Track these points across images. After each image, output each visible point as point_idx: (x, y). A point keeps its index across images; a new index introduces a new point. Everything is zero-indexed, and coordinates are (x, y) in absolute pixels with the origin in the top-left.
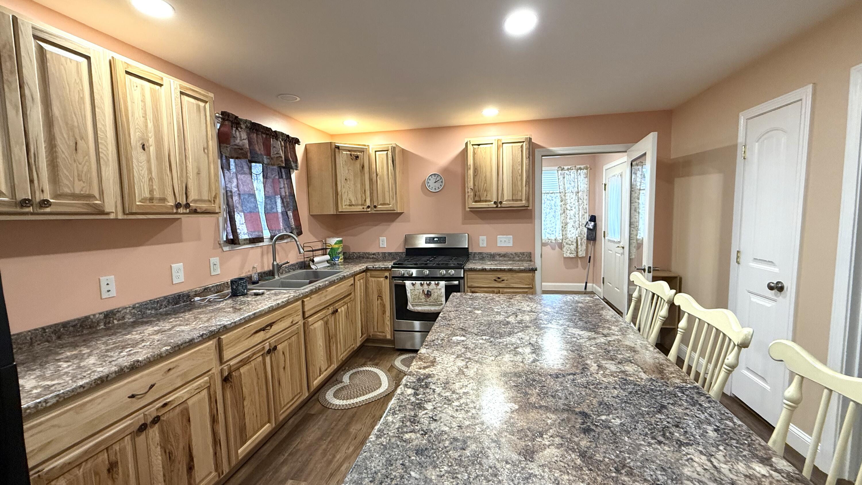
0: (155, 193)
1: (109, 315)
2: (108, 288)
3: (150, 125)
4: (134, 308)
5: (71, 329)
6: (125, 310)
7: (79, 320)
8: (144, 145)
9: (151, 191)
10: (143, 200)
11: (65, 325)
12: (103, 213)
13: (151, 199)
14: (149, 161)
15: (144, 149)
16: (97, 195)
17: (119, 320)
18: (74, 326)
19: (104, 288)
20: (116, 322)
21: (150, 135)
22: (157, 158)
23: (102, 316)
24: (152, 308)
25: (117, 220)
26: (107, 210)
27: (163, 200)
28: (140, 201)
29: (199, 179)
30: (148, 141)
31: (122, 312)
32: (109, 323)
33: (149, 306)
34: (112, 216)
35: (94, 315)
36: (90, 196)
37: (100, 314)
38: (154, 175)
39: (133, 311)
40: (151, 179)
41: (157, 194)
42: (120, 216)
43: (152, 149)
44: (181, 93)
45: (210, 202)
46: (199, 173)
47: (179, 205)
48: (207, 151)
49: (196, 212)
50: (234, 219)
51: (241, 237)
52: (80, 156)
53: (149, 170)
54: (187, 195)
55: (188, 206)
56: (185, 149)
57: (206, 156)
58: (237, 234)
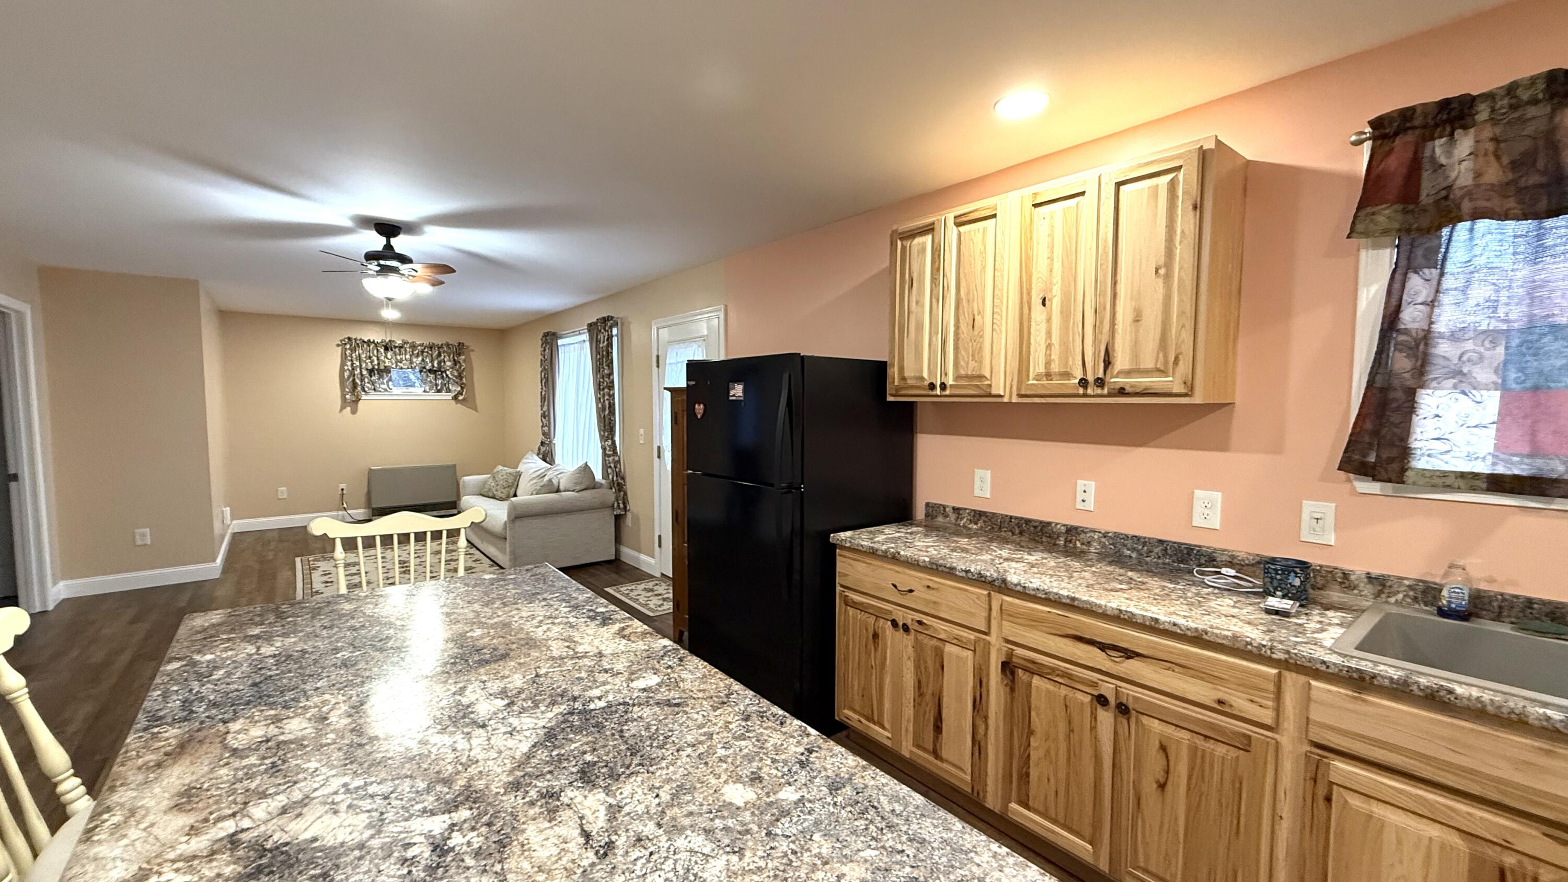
0: (1053, 366)
1: (1072, 531)
2: (1084, 496)
3: (1057, 266)
4: (1105, 537)
5: (1032, 529)
6: (1092, 534)
7: (1041, 522)
8: (1044, 299)
9: (1048, 364)
10: (1038, 377)
11: (1028, 521)
12: (990, 395)
13: (1048, 375)
14: (1049, 320)
15: (1044, 304)
16: (988, 375)
17: (1082, 544)
18: (1035, 527)
19: (1080, 496)
20: (1078, 544)
21: (1054, 281)
22: (1061, 312)
23: (1063, 529)
24: (1133, 549)
25: (1010, 403)
26: (994, 391)
27: (1067, 375)
28: (1034, 379)
29: (1137, 332)
30: (1051, 290)
31: (1088, 535)
32: (1070, 541)
33: (1129, 543)
34: (1006, 400)
35: (1057, 524)
36: (981, 377)
37: (1064, 525)
38: (1055, 339)
39: (1103, 540)
40: (1049, 346)
41: (1055, 368)
42: (1015, 400)
44: (1119, 185)
45: (1162, 372)
46: (1137, 320)
47: (1083, 383)
48: (1164, 270)
49: (1122, 392)
50: (1409, 407)
51: (1420, 463)
52: (976, 333)
53: (1049, 334)
54: (1108, 363)
55: (1100, 382)
56: (1115, 283)
57: (1160, 282)
58: (1405, 453)
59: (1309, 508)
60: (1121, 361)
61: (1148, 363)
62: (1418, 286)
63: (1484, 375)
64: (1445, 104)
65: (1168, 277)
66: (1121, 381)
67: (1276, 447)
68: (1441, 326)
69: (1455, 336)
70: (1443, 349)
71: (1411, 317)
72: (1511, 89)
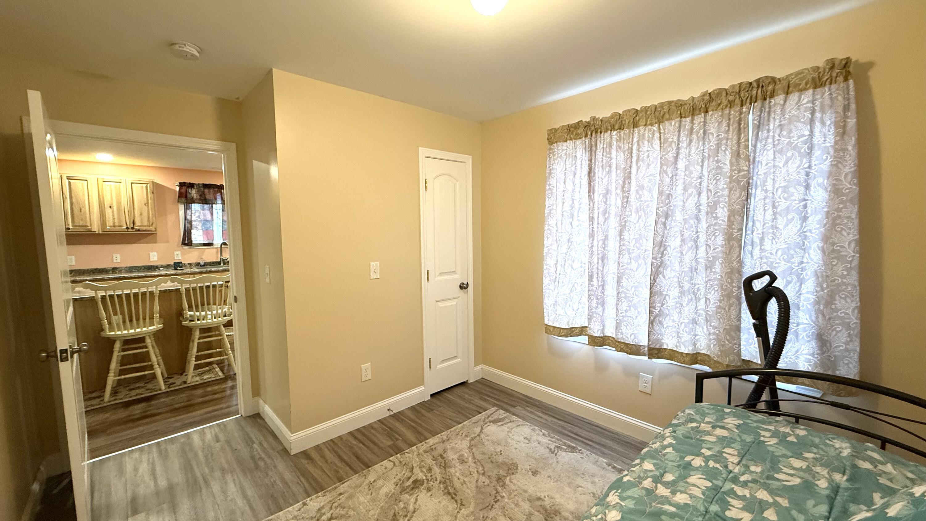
1: (114, 268)
3: (114, 199)
4: (127, 267)
6: (121, 267)
7: (102, 268)
8: (110, 206)
9: (114, 223)
10: (110, 227)
12: (91, 231)
13: (115, 226)
14: (113, 212)
15: (111, 208)
16: (89, 225)
17: (119, 271)
18: (99, 270)
19: (115, 259)
21: (113, 202)
22: (118, 211)
25: (99, 234)
26: (93, 230)
27: (121, 226)
28: (108, 227)
29: (141, 217)
30: (113, 204)
32: (114, 271)
33: (134, 268)
35: (108, 267)
36: (86, 226)
37: (111, 267)
38: (116, 217)
40: (114, 219)
41: (117, 224)
42: (101, 232)
43: (115, 208)
44: (132, 183)
45: (149, 226)
46: (141, 214)
47: (127, 228)
48: (147, 204)
49: (139, 230)
50: (191, 233)
51: (194, 242)
52: (82, 212)
53: (113, 215)
54: (134, 224)
55: (133, 228)
56: (133, 205)
57: (146, 207)
58: (191, 241)
59: (176, 253)
60: (138, 223)
61: (145, 224)
62: (188, 212)
63: (199, 227)
64: (190, 183)
65: (148, 206)
66: (138, 228)
67: (167, 242)
68: (193, 219)
69: (195, 221)
70: (193, 223)
71: (189, 217)
72: (199, 184)
